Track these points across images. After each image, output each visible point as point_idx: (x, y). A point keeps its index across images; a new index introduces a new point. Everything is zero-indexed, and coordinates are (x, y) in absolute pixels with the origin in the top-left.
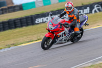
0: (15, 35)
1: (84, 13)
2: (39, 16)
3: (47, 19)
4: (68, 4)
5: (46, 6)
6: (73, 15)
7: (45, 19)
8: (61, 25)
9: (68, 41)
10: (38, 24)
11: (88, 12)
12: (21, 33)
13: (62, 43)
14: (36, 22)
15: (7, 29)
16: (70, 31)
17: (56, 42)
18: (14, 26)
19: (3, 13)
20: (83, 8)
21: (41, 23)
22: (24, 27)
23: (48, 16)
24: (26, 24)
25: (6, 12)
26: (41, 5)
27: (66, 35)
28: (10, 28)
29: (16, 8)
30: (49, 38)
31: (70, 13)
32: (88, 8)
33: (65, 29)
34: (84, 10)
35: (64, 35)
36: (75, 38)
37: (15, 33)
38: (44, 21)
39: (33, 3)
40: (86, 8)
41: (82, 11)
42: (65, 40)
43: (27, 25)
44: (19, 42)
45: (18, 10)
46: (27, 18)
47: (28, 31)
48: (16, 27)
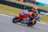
2: (42, 11)
3: (46, 14)
4: (35, 7)
6: (35, 14)
7: (45, 14)
8: (27, 15)
9: (26, 24)
16: (30, 20)
17: (21, 21)
19: (28, 2)
21: (42, 14)
25: (30, 2)
26: (47, 7)
27: (27, 21)
29: (35, 3)
30: (18, 18)
33: (28, 18)
35: (26, 20)
36: (30, 24)
38: (44, 14)
39: (44, 4)
45: (35, 4)
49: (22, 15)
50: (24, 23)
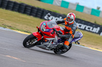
0: (18, 19)
1: (93, 31)
5: (62, 8)
6: (70, 28)
9: (51, 50)
10: (46, 20)
11: (97, 32)
12: (24, 20)
13: (45, 49)
14: (46, 17)
15: (16, 11)
18: (23, 11)
20: (94, 26)
22: (32, 17)
23: (59, 17)
24: (35, 14)
26: (59, 5)
27: (54, 43)
28: (19, 11)
31: (68, 25)
32: (99, 29)
34: (94, 28)
35: (51, 42)
36: (59, 50)
37: (19, 17)
40: (97, 27)
41: (91, 28)
42: (49, 48)
43: (36, 16)
44: (17, 27)
46: (39, 9)
47: (32, 22)
48: (25, 12)
49: (45, 30)
50: (47, 48)
